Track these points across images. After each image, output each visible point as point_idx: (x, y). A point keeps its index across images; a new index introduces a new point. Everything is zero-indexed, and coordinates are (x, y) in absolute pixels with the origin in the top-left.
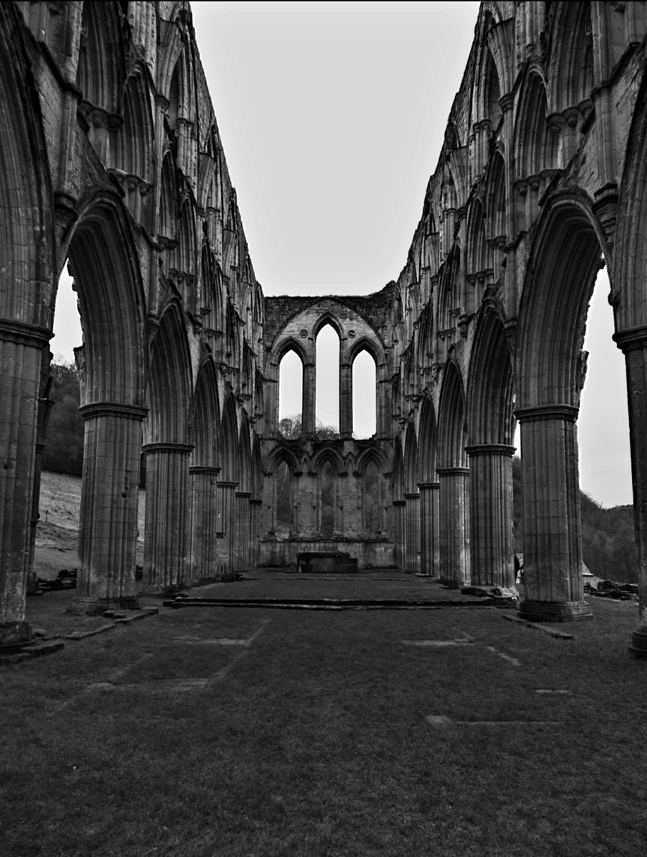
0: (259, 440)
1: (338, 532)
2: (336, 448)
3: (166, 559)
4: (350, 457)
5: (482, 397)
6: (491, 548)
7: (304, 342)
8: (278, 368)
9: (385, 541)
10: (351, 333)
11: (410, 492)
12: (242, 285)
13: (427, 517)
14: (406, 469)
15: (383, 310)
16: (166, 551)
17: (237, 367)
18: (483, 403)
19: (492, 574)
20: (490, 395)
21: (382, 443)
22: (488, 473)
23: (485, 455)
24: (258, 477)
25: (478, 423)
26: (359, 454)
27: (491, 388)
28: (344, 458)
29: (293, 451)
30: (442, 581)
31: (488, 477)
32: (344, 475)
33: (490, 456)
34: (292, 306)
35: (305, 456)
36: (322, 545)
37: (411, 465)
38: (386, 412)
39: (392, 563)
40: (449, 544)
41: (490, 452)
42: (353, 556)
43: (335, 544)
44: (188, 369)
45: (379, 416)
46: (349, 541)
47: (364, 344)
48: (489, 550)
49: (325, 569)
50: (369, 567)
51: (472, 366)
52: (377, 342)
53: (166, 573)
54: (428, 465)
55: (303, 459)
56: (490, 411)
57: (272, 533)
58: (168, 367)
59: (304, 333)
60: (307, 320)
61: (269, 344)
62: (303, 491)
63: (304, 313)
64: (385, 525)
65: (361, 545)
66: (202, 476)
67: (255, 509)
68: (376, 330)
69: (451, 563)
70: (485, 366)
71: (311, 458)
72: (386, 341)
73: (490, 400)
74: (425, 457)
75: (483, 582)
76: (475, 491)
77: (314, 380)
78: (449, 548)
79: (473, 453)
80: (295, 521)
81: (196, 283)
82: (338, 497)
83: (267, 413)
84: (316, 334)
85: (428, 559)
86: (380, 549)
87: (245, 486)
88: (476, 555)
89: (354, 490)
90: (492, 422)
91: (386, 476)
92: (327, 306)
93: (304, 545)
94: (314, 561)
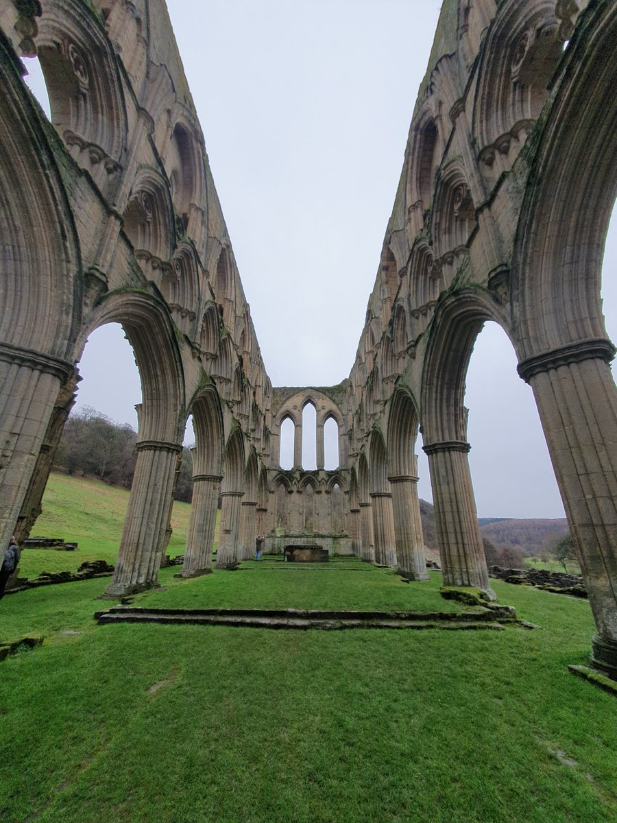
0: (266, 470)
1: (316, 531)
2: (314, 475)
3: (136, 555)
4: (323, 481)
5: (436, 400)
6: (463, 544)
7: (295, 412)
8: (280, 428)
9: (346, 536)
10: (323, 408)
11: (363, 502)
12: (253, 365)
13: (378, 518)
14: (359, 486)
15: (341, 394)
16: (138, 546)
17: (247, 414)
18: (438, 405)
19: (467, 572)
20: (445, 397)
21: (343, 472)
22: (449, 468)
23: (444, 452)
24: (266, 493)
25: (434, 424)
26: (329, 479)
27: (445, 390)
28: (319, 482)
29: (288, 477)
30: (399, 573)
31: (450, 471)
32: (319, 492)
33: (449, 452)
34: (288, 392)
35: (295, 480)
36: (305, 539)
37: (363, 483)
38: (345, 454)
39: (351, 552)
40: (403, 540)
41: (449, 448)
42: (325, 548)
43: (314, 539)
44: (181, 379)
45: (341, 456)
46: (323, 537)
47: (330, 414)
48: (460, 546)
49: (305, 559)
50: (336, 555)
51: (425, 374)
52: (338, 412)
53: (133, 570)
54: (377, 480)
55: (294, 483)
56: (445, 411)
57: (273, 531)
58: (159, 373)
59: (295, 407)
60: (298, 400)
61: (274, 414)
62: (294, 503)
63: (295, 396)
64: (346, 525)
65: (331, 539)
66: (206, 482)
67: (262, 515)
68: (338, 405)
69: (406, 556)
70: (439, 372)
71: (299, 481)
72: (343, 412)
73: (444, 401)
74: (375, 474)
75: (459, 582)
76: (438, 486)
77: (301, 435)
78: (403, 543)
79: (431, 451)
80: (288, 523)
81: (198, 320)
82: (315, 507)
83: (273, 454)
84: (303, 409)
85: (380, 551)
86: (343, 542)
87: (253, 496)
88: (447, 551)
89: (326, 502)
90: (449, 420)
91: (346, 493)
92: (308, 393)
93: (293, 539)
94: (296, 552)
